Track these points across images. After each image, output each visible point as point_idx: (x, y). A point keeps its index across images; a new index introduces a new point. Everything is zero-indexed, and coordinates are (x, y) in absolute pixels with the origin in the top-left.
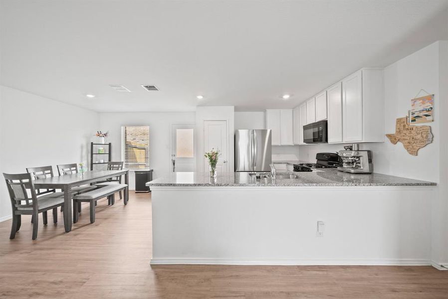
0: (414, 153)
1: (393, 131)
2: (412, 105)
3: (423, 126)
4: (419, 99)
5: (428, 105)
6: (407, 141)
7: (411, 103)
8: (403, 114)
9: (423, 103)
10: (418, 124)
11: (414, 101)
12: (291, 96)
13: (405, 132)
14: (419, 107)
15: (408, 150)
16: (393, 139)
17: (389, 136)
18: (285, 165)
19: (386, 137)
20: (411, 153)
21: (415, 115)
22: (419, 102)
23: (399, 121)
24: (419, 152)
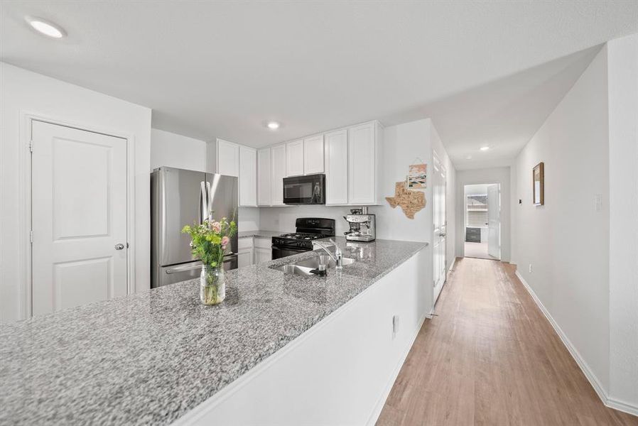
0: (411, 216)
1: (392, 195)
2: (410, 171)
3: (418, 192)
4: (416, 166)
5: (422, 173)
6: (405, 205)
7: (408, 169)
8: (402, 179)
9: (419, 171)
10: (414, 190)
11: (412, 167)
12: (282, 125)
13: (404, 196)
14: (416, 174)
15: (406, 214)
16: (392, 202)
17: (388, 199)
18: (251, 239)
19: (386, 200)
20: (409, 217)
21: (412, 181)
22: (415, 169)
23: (399, 185)
24: (415, 216)
